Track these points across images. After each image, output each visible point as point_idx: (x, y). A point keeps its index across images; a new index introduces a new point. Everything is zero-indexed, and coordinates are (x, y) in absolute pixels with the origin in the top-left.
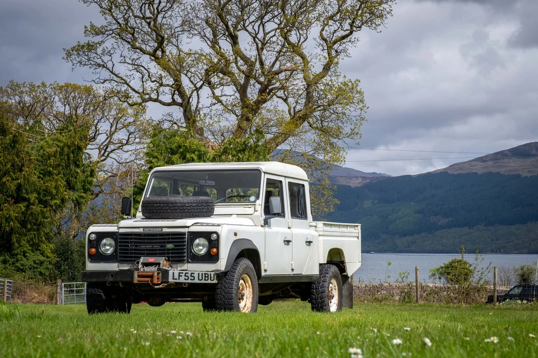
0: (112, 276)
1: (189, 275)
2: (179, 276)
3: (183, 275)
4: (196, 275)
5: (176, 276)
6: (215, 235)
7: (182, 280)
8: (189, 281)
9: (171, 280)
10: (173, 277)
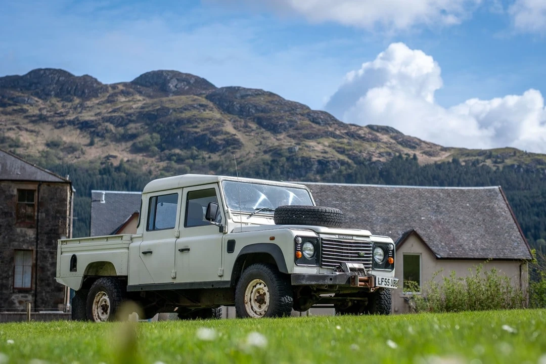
0: (331, 279)
1: (387, 281)
2: (382, 281)
3: (384, 280)
4: (390, 281)
5: (380, 283)
6: (392, 246)
7: (383, 286)
8: (387, 286)
9: (377, 285)
10: (379, 282)
